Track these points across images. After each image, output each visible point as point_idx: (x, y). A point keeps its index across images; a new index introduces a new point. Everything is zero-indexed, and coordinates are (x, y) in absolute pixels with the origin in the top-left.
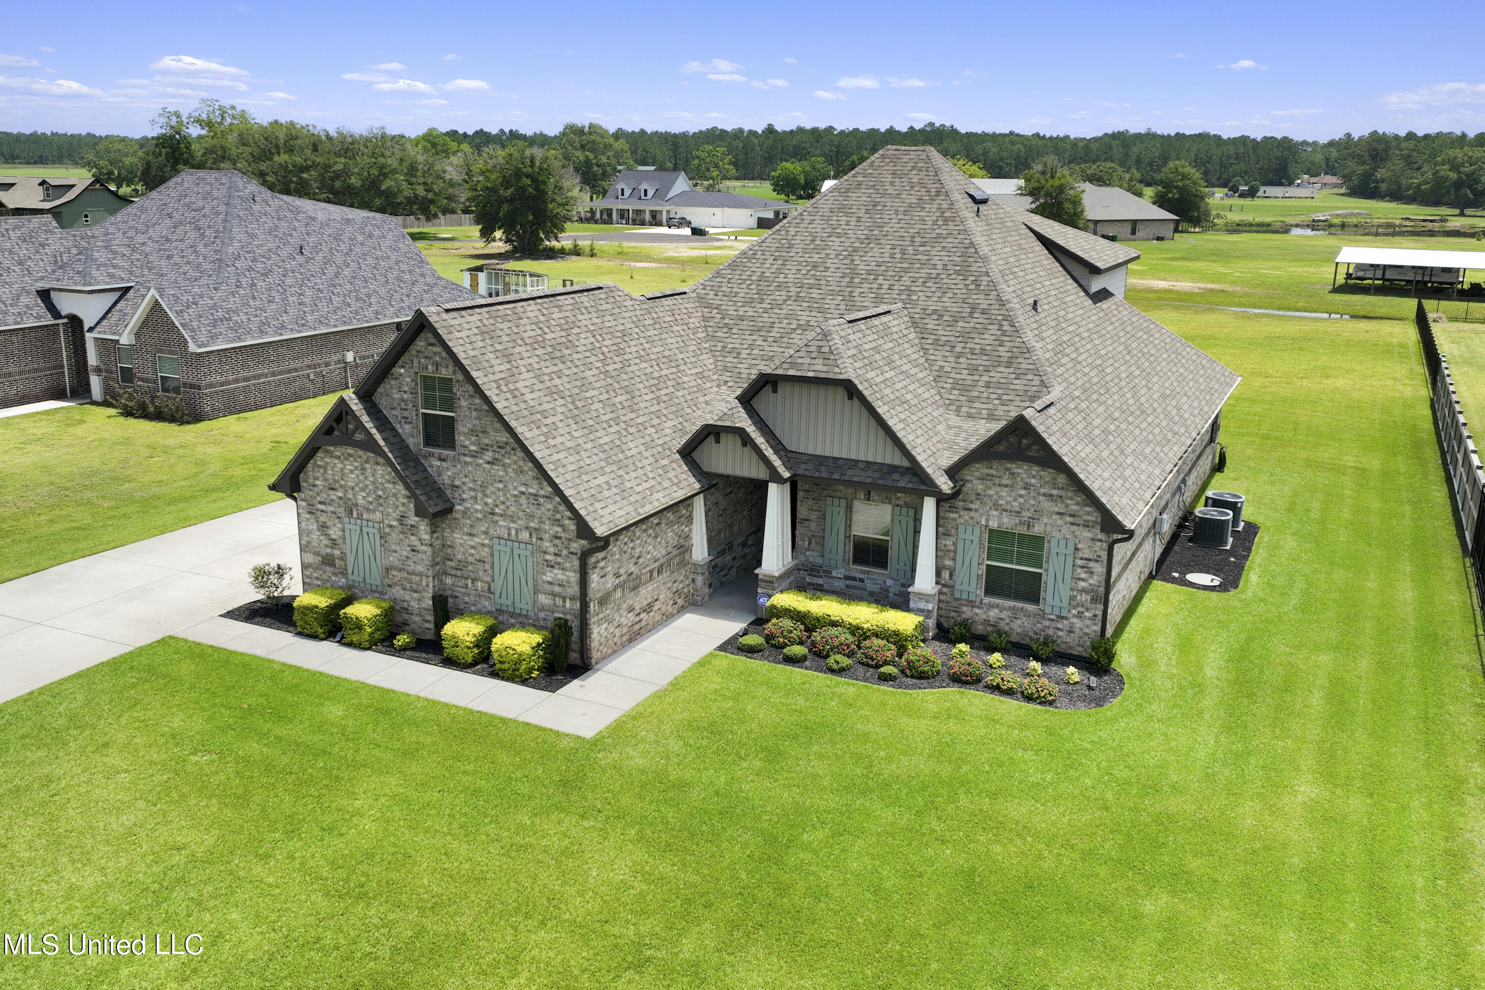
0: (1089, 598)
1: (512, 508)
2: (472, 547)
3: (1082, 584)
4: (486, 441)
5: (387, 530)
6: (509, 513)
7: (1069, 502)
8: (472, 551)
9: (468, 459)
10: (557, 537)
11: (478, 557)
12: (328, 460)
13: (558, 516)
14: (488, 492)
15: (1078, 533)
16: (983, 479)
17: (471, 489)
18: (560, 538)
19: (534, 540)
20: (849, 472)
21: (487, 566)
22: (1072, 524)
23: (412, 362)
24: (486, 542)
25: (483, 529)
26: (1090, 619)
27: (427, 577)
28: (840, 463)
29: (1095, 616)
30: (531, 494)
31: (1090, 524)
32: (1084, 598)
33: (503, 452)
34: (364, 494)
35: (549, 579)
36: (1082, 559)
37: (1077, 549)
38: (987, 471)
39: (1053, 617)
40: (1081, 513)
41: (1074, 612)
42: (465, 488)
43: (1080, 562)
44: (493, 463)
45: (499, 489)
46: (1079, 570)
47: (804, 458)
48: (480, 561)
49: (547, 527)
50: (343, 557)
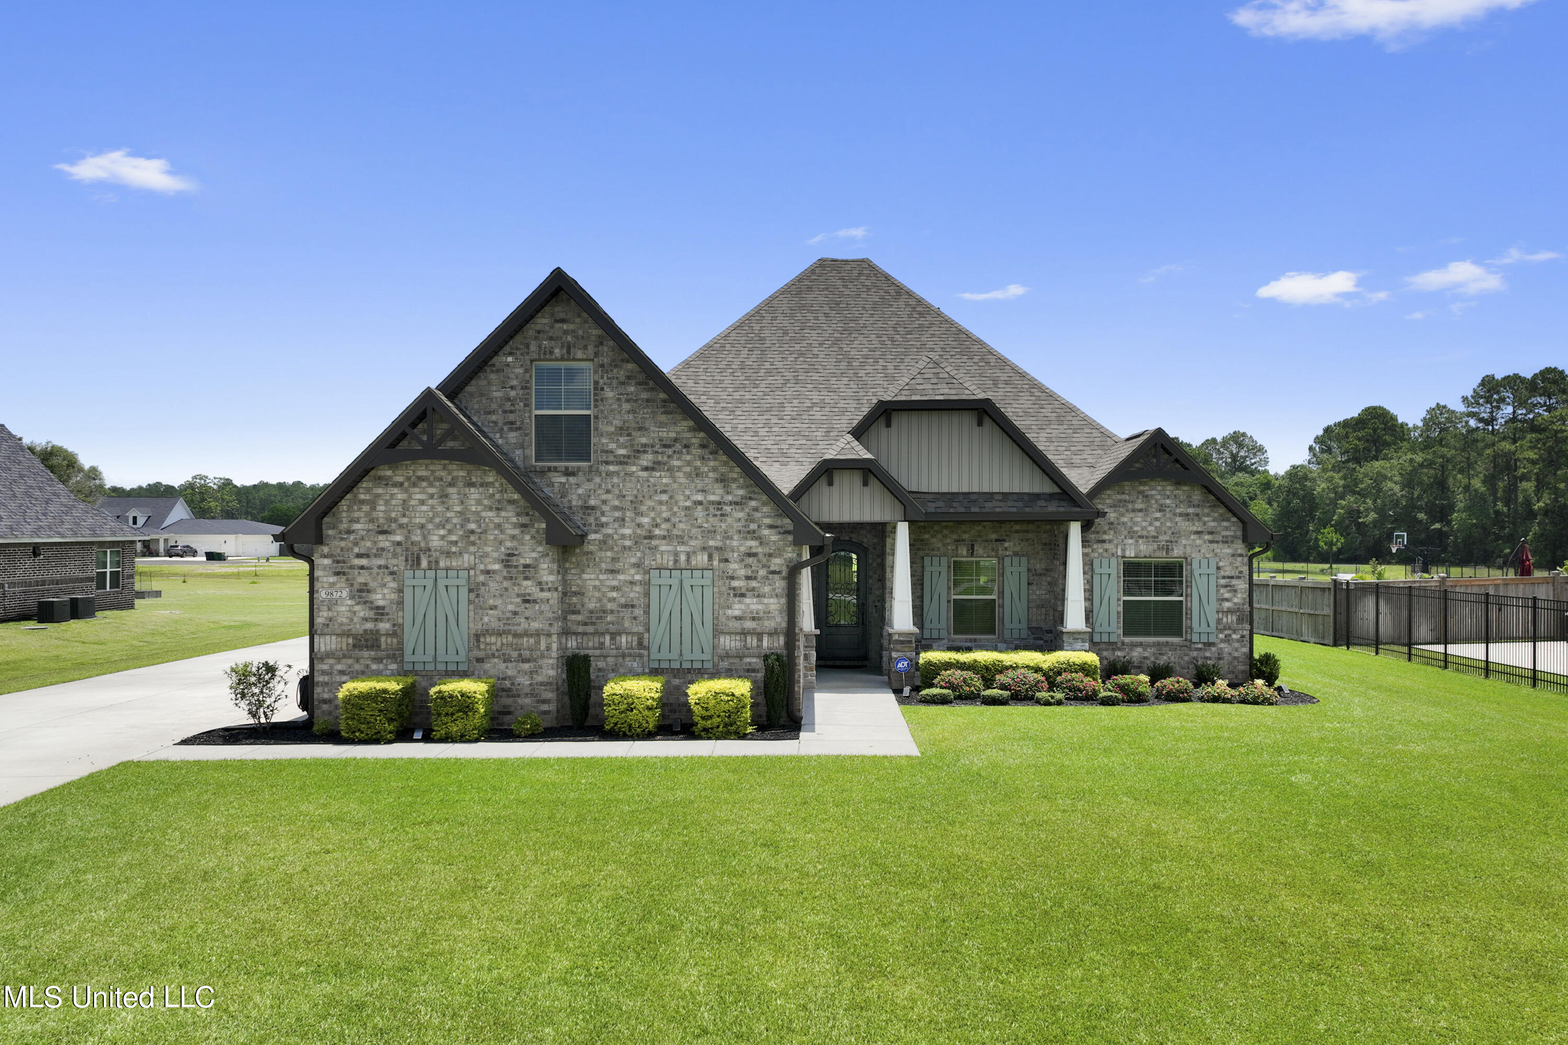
0: (1234, 618)
1: (682, 526)
2: (614, 588)
3: (1227, 605)
4: (644, 440)
5: (481, 578)
6: (675, 532)
7: (1206, 519)
8: (614, 594)
9: (612, 468)
10: (750, 555)
11: (623, 601)
12: (380, 491)
13: (753, 526)
14: (644, 508)
15: (1218, 551)
16: (1115, 506)
17: (616, 508)
18: (755, 555)
19: (716, 563)
20: (987, 505)
21: (638, 612)
22: (1211, 542)
23: (527, 346)
24: (638, 577)
25: (633, 560)
26: (1238, 641)
27: (549, 635)
29: (1243, 637)
30: (713, 503)
31: (1229, 539)
32: (1231, 619)
33: (670, 451)
34: (442, 532)
35: (737, 613)
36: (1224, 578)
37: (1218, 568)
38: (1119, 497)
39: (1200, 646)
40: (1219, 529)
41: (1221, 636)
42: (606, 508)
43: (1223, 582)
44: (653, 469)
45: (661, 503)
46: (1222, 591)
48: (625, 606)
49: (735, 543)
50: (397, 632)
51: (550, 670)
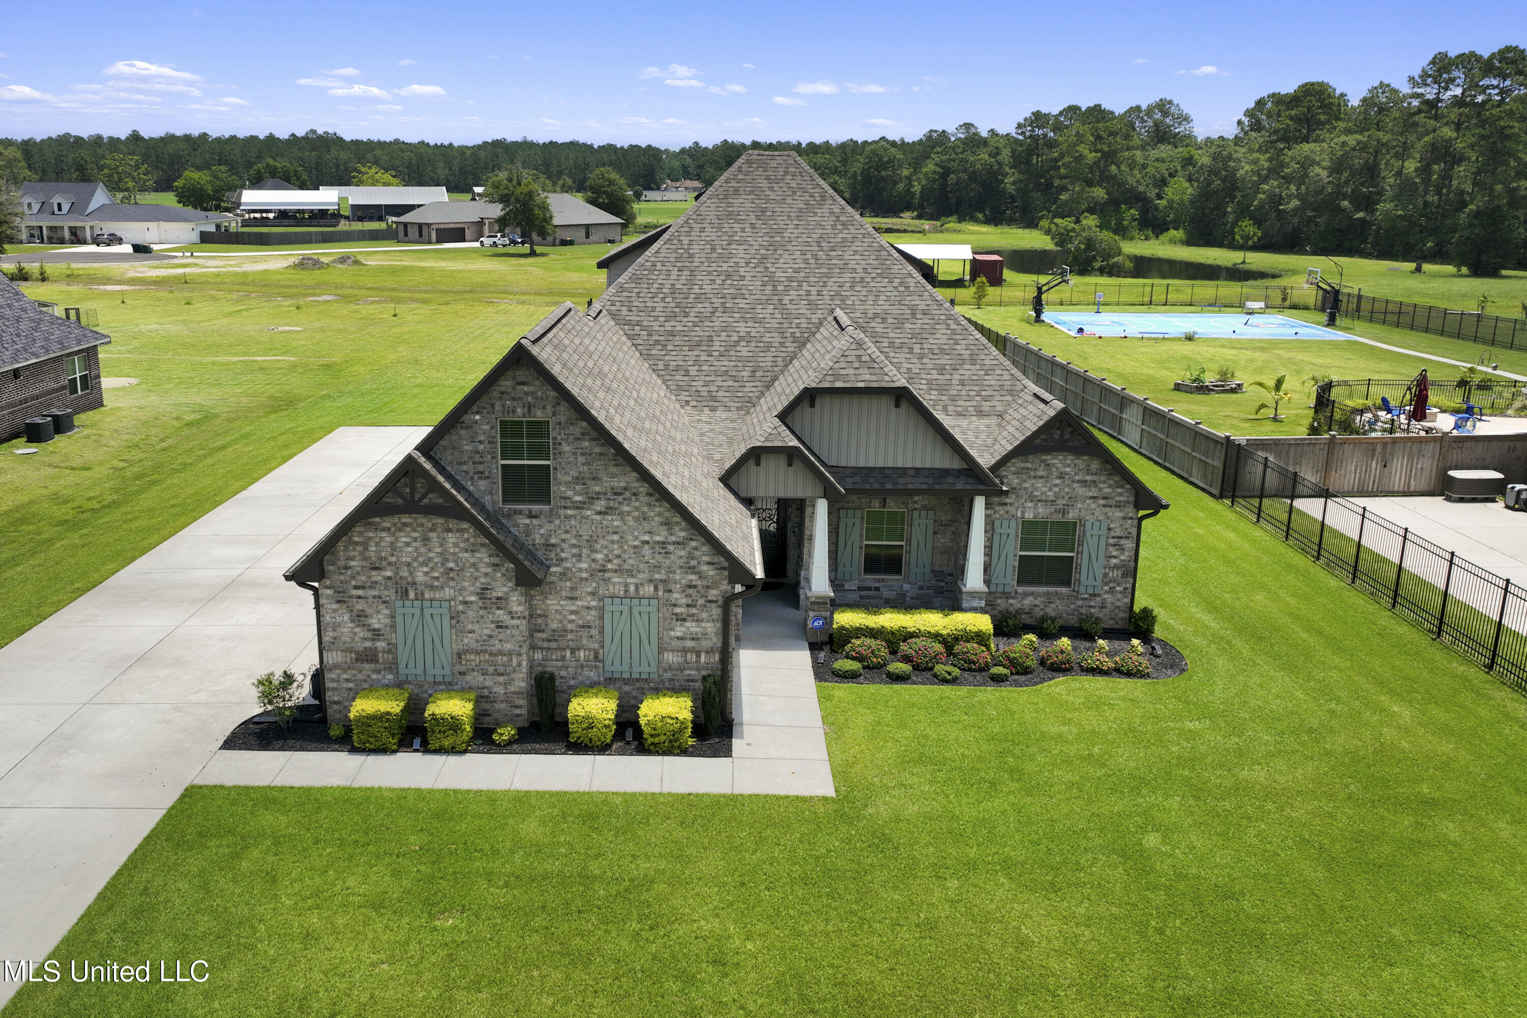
0: (1120, 573)
1: (631, 561)
2: (572, 612)
3: (1114, 561)
4: (597, 489)
5: (461, 608)
6: (625, 567)
7: (1102, 486)
8: (574, 617)
9: (569, 512)
10: (690, 587)
11: (581, 622)
12: (371, 534)
13: (693, 563)
14: (598, 546)
15: (1111, 514)
16: (1019, 473)
17: (574, 546)
18: (695, 587)
19: (660, 593)
20: (901, 481)
21: (594, 632)
22: (1104, 506)
23: (493, 406)
24: (593, 603)
25: (589, 589)
26: (1121, 592)
27: (519, 655)
28: (888, 472)
29: (1126, 589)
30: (658, 542)
31: (1122, 504)
32: (1116, 574)
33: (620, 498)
34: (425, 569)
35: (679, 634)
36: (1113, 537)
37: (1109, 529)
38: (1022, 465)
39: (1086, 596)
40: (1113, 495)
41: (1106, 588)
42: (565, 546)
43: (1112, 541)
44: (606, 513)
45: (613, 542)
46: (1111, 549)
47: (848, 472)
48: (583, 627)
49: (677, 577)
50: (392, 649)
51: (521, 682)
